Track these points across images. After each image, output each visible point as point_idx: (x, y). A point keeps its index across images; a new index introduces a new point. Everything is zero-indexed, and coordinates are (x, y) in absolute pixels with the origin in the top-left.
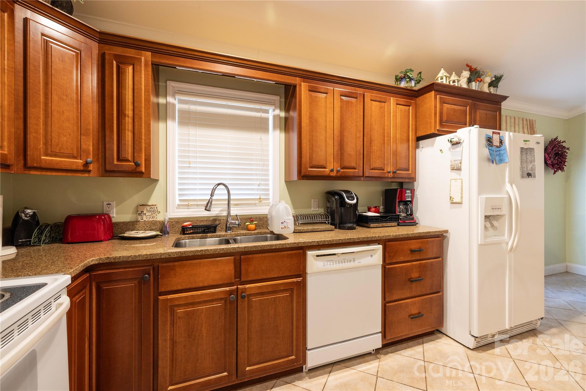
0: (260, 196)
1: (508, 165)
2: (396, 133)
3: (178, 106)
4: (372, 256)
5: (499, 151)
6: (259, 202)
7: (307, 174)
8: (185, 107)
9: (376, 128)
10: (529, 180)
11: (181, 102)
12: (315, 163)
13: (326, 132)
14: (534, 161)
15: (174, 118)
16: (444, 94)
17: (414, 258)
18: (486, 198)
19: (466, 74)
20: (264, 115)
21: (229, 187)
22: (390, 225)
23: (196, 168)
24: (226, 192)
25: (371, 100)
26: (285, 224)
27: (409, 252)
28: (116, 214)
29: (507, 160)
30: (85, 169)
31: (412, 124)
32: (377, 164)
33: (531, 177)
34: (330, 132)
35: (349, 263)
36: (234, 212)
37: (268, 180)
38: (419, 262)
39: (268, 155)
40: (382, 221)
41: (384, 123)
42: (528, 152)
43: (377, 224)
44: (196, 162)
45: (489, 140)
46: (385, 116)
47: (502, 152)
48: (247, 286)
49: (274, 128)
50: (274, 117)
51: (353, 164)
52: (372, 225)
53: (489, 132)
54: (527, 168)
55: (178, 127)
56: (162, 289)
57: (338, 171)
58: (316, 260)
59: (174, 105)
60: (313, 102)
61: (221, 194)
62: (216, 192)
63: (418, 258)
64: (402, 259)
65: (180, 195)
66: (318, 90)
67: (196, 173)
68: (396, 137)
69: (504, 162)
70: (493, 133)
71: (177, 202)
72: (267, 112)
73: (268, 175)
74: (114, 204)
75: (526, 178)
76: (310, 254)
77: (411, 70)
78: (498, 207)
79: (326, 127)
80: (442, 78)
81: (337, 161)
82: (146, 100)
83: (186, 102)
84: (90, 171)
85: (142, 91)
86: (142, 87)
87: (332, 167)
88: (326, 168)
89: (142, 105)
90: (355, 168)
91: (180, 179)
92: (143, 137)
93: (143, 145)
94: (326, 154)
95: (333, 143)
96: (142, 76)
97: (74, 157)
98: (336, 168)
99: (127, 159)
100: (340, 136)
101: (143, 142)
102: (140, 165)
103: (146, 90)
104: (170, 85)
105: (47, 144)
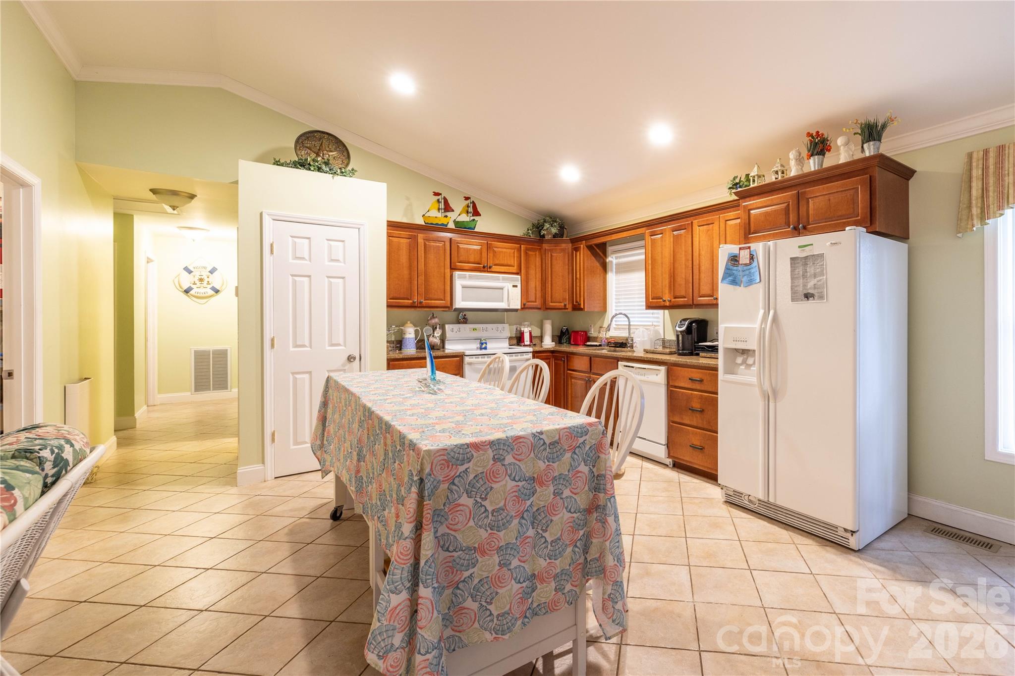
3: (613, 262)
7: (649, 305)
8: (616, 261)
12: (653, 296)
13: (662, 267)
18: (726, 327)
28: (594, 332)
29: (758, 280)
30: (564, 308)
32: (705, 290)
33: (814, 300)
38: (700, 393)
41: (712, 246)
42: (810, 262)
45: (734, 259)
46: (712, 238)
48: (593, 376)
51: (683, 293)
53: (735, 249)
56: (568, 368)
64: (683, 385)
69: (756, 283)
70: (741, 248)
74: (592, 326)
75: (802, 300)
81: (670, 292)
82: (584, 268)
83: (616, 258)
84: (568, 309)
85: (582, 264)
86: (582, 262)
87: (667, 297)
88: (661, 299)
89: (582, 271)
90: (685, 297)
91: (616, 310)
92: (582, 289)
93: (582, 293)
94: (662, 286)
95: (667, 276)
96: (582, 255)
97: (561, 303)
98: (669, 299)
99: (576, 302)
100: (672, 269)
101: (582, 291)
102: (580, 304)
103: (584, 263)
104: (610, 249)
105: (551, 298)
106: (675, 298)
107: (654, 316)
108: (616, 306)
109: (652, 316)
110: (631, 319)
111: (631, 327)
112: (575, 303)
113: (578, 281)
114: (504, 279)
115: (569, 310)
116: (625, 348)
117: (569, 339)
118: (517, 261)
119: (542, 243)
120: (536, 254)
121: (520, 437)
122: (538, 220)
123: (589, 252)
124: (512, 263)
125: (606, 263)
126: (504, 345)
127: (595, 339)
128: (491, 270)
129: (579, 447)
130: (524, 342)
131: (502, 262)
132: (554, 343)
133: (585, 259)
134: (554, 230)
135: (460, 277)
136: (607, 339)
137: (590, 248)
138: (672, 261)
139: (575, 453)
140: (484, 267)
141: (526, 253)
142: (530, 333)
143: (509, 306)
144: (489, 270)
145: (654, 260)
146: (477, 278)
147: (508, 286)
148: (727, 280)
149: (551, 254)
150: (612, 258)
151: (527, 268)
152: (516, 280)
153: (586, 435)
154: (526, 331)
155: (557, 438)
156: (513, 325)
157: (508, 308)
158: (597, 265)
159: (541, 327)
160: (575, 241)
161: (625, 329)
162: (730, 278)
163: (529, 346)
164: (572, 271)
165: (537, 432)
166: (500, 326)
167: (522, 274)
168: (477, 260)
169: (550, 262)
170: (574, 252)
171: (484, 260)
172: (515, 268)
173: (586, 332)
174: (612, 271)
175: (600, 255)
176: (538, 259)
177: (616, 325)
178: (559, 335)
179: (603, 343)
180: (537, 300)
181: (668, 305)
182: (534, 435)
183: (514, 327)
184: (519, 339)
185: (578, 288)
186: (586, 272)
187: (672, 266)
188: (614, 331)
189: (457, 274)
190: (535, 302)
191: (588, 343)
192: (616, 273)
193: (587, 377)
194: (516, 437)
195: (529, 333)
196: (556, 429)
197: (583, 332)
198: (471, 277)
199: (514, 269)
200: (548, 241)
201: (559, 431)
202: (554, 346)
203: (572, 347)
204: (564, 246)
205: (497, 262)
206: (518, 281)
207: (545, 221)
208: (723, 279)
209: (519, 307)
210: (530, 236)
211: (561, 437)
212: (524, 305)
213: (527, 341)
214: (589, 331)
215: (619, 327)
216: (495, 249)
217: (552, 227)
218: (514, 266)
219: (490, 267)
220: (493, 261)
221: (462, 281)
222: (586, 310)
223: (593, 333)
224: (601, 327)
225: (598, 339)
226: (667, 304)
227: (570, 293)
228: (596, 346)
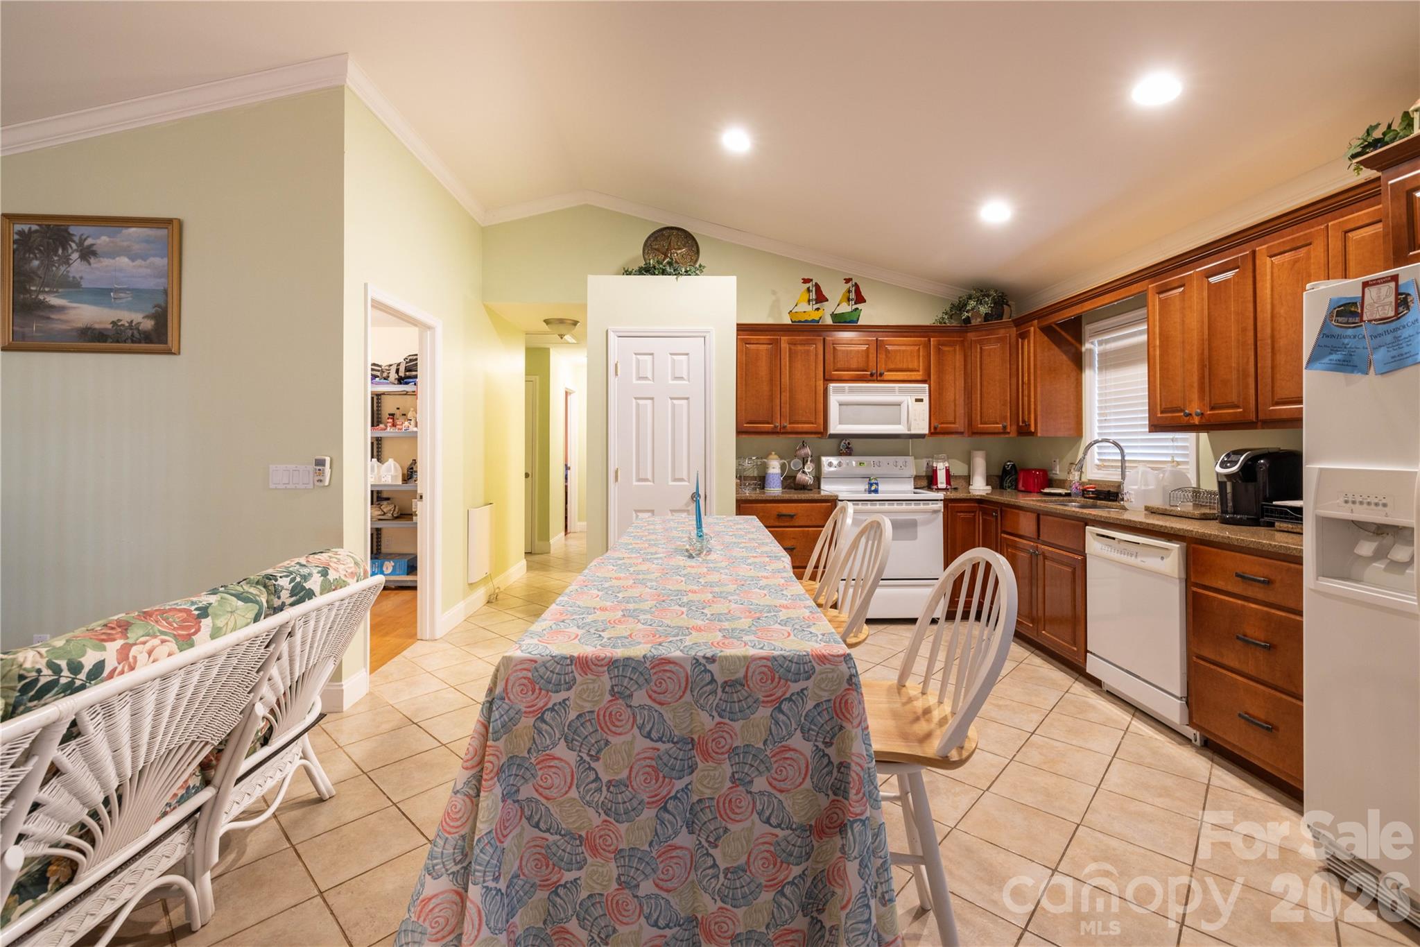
0: (1173, 457)
3: (1097, 350)
4: (1162, 558)
8: (1102, 348)
12: (1164, 405)
18: (1322, 470)
23: (1111, 421)
25: (1269, 258)
27: (1234, 575)
28: (1060, 471)
30: (1004, 431)
32: (1287, 390)
38: (1265, 609)
45: (1346, 312)
51: (1232, 399)
53: (1352, 287)
55: (1098, 374)
58: (1094, 540)
59: (1092, 350)
60: (1163, 310)
66: (1169, 287)
67: (1111, 426)
74: (1058, 460)
76: (1088, 530)
78: (1373, 500)
81: (1202, 398)
82: (1035, 365)
83: (1100, 343)
84: (1009, 433)
85: (1032, 359)
86: (1032, 355)
87: (1195, 407)
88: (1182, 411)
89: (1032, 371)
90: (1238, 407)
91: (1100, 434)
92: (1032, 400)
93: (1032, 407)
94: (1184, 386)
95: (1195, 368)
96: (1032, 345)
97: (997, 423)
98: (1199, 411)
99: (1024, 421)
100: (1206, 352)
101: (1032, 403)
102: (1029, 425)
103: (1035, 356)
104: (1088, 329)
105: (981, 416)
106: (1212, 408)
107: (1176, 444)
108: (1100, 428)
109: (1171, 444)
110: (1126, 451)
111: (1127, 464)
112: (1021, 424)
113: (1025, 387)
114: (901, 391)
115: (1011, 435)
116: (1116, 501)
117: (1017, 481)
118: (923, 362)
119: (967, 332)
120: (955, 350)
121: (668, 661)
122: (960, 298)
123: (1046, 338)
124: (915, 366)
125: (1081, 353)
126: (906, 489)
127: (1061, 483)
128: (882, 378)
129: (790, 699)
130: (937, 484)
131: (900, 366)
132: (989, 488)
133: (1038, 350)
134: (983, 310)
135: (837, 391)
136: (1082, 484)
137: (1048, 331)
138: (1206, 337)
139: (781, 711)
140: (872, 375)
141: (939, 351)
142: (948, 471)
143: (909, 430)
144: (879, 378)
145: (1165, 338)
146: (861, 391)
147: (908, 400)
148: (1326, 360)
149: (981, 348)
150: (1092, 343)
151: (941, 372)
152: (922, 391)
153: (808, 678)
154: (941, 467)
155: (741, 674)
156: (922, 458)
157: (909, 432)
158: (1063, 359)
159: (969, 462)
160: (1021, 323)
161: (1116, 467)
162: (1334, 357)
163: (946, 490)
164: (1015, 372)
165: (704, 657)
166: (901, 459)
167: (932, 382)
168: (862, 365)
169: (978, 360)
170: (1020, 340)
171: (872, 364)
172: (921, 373)
173: (1045, 472)
174: (1091, 366)
175: (1068, 341)
176: (959, 358)
177: (1099, 460)
178: (1000, 474)
179: (1074, 491)
180: (957, 420)
181: (1197, 423)
182: (697, 660)
183: (924, 462)
184: (929, 480)
185: (1026, 399)
186: (1039, 372)
187: (1206, 346)
188: (1096, 471)
189: (832, 386)
190: (954, 423)
191: (1047, 490)
192: (1100, 369)
193: (1032, 547)
194: (662, 659)
195: (944, 470)
196: (745, 658)
197: (1039, 470)
198: (852, 391)
199: (918, 375)
200: (977, 328)
201: (748, 661)
202: (989, 492)
203: (1020, 494)
204: (1002, 332)
205: (892, 366)
206: (924, 392)
207: (970, 298)
208: (1311, 360)
209: (926, 431)
210: (945, 323)
211: (750, 674)
212: (935, 428)
213: (942, 483)
214: (1052, 470)
215: (1106, 464)
216: (890, 348)
217: (981, 304)
218: (918, 371)
219: (881, 375)
220: (886, 365)
221: (839, 395)
222: (1039, 435)
223: (1058, 473)
224: (1072, 464)
225: (1067, 485)
226: (1196, 420)
227: (1014, 409)
228: (1060, 495)
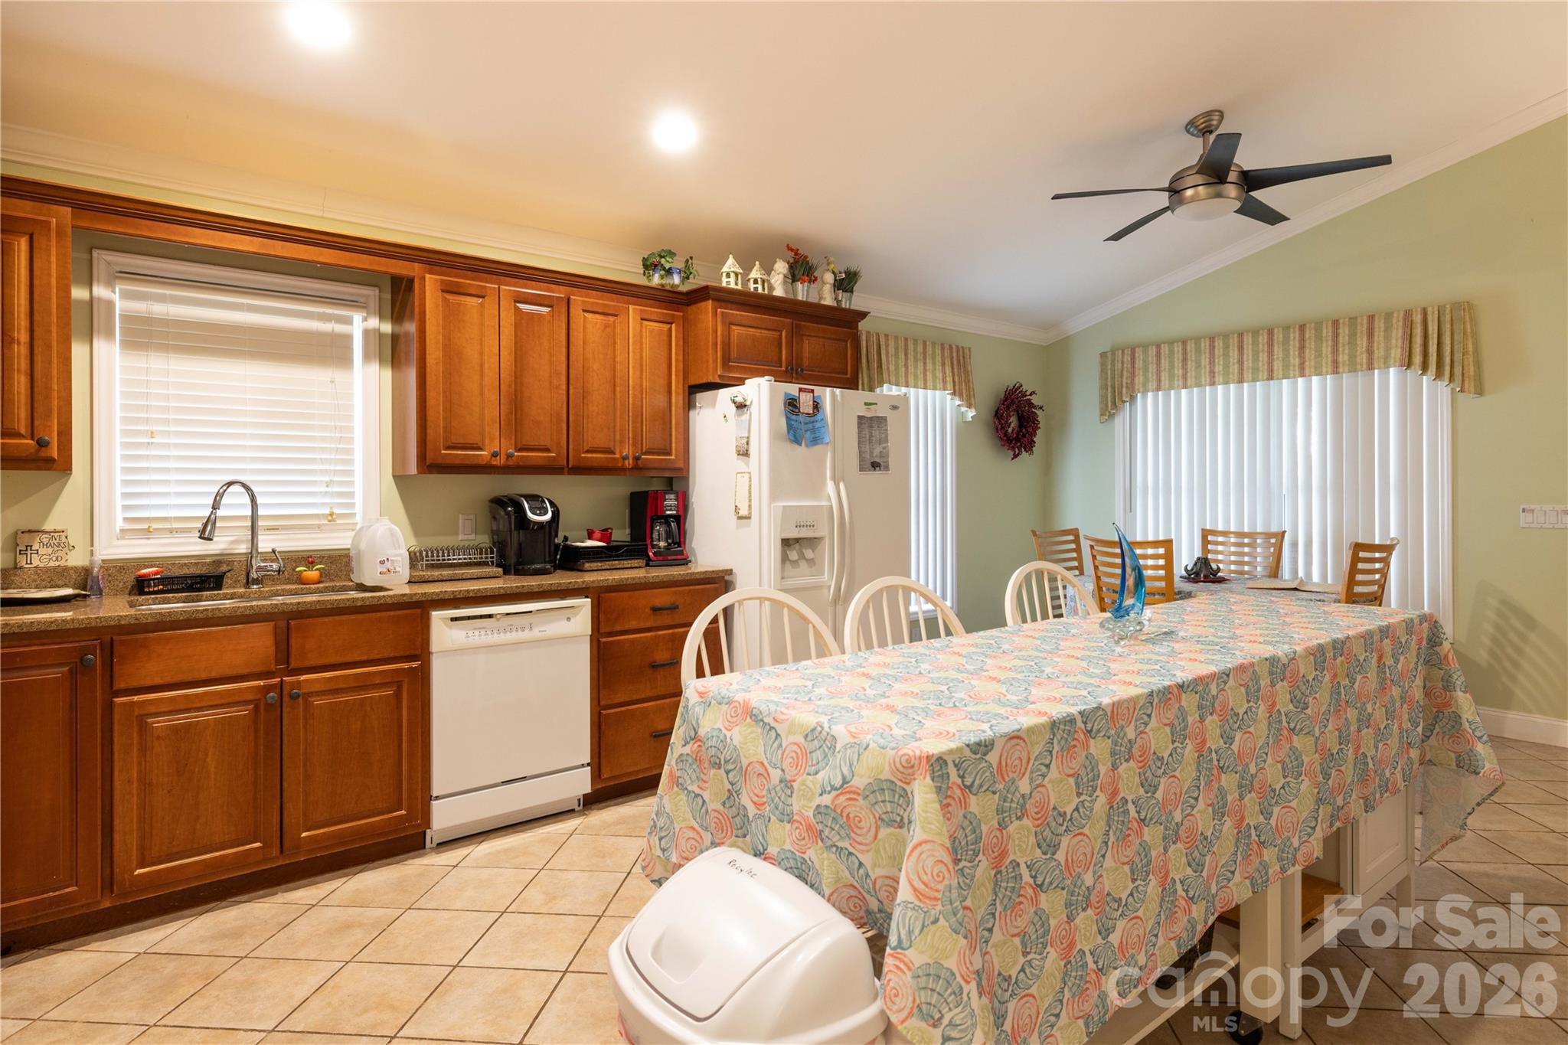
0: (331, 508)
1: (830, 447)
2: (641, 378)
3: (120, 305)
4: (569, 619)
5: (813, 422)
6: (330, 521)
7: (440, 461)
8: (139, 307)
9: (595, 367)
10: (878, 473)
11: (126, 295)
12: (454, 439)
13: (482, 375)
14: (887, 441)
15: (109, 334)
16: (734, 306)
17: (659, 623)
18: (784, 507)
19: (781, 267)
20: (340, 328)
21: (255, 489)
22: (629, 566)
23: (167, 446)
24: (247, 500)
25: (584, 311)
26: (388, 565)
27: (648, 610)
29: (827, 440)
31: (677, 360)
32: (600, 439)
33: (880, 470)
34: (491, 377)
35: (520, 633)
36: (265, 544)
37: (351, 473)
38: (670, 631)
39: (350, 418)
40: (610, 556)
41: (614, 358)
42: (875, 425)
43: (599, 564)
44: (168, 434)
45: (792, 404)
46: (615, 343)
47: (818, 425)
48: (302, 678)
49: (367, 357)
50: (366, 333)
51: (545, 441)
52: (587, 566)
53: (793, 389)
54: (871, 453)
55: (120, 353)
56: (121, 684)
57: (509, 456)
58: (450, 627)
59: (110, 304)
60: (452, 315)
61: (236, 504)
62: (225, 500)
63: (668, 621)
64: (634, 624)
65: (125, 508)
66: (462, 290)
67: (168, 457)
68: (642, 386)
69: (822, 443)
70: (800, 390)
71: (120, 524)
72: (348, 321)
73: (351, 462)
75: (870, 470)
76: (438, 616)
77: (672, 254)
78: (808, 524)
79: (482, 365)
80: (728, 275)
81: (508, 436)
82: (57, 306)
83: (135, 297)
85: (50, 288)
86: (50, 281)
90: (549, 450)
96: (50, 258)
103: (59, 288)
104: (102, 258)
106: (520, 450)
107: (329, 490)
109: (323, 489)
150: (112, 291)
174: (107, 333)
181: (501, 464)
226: (501, 461)
